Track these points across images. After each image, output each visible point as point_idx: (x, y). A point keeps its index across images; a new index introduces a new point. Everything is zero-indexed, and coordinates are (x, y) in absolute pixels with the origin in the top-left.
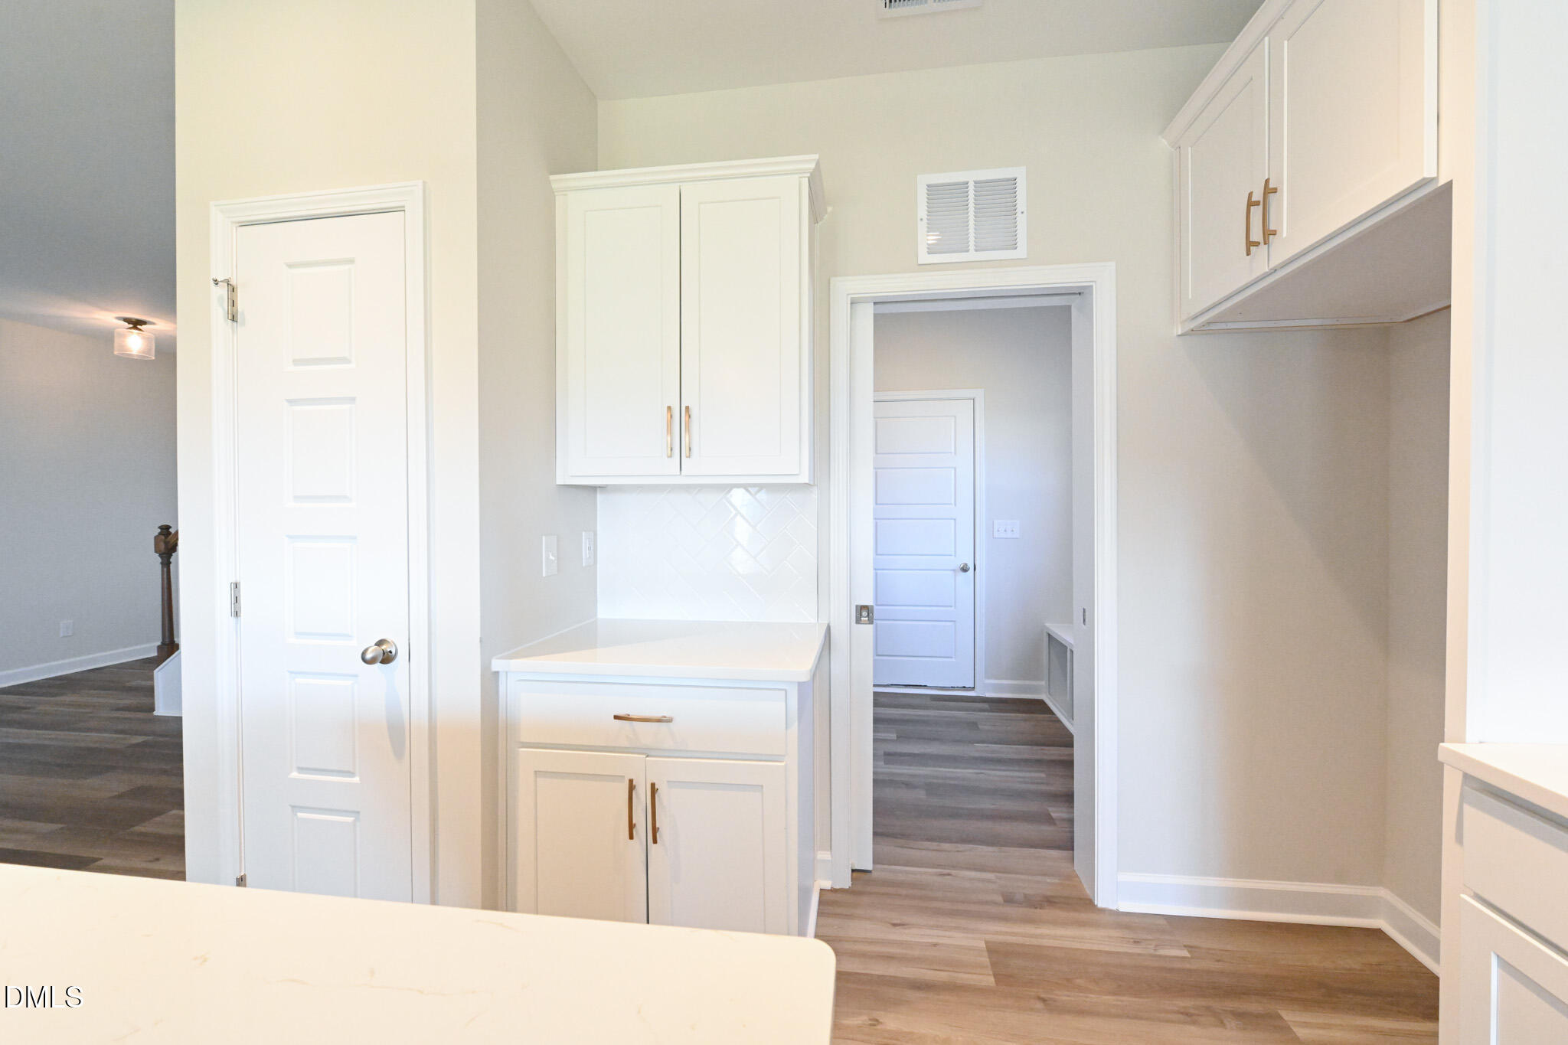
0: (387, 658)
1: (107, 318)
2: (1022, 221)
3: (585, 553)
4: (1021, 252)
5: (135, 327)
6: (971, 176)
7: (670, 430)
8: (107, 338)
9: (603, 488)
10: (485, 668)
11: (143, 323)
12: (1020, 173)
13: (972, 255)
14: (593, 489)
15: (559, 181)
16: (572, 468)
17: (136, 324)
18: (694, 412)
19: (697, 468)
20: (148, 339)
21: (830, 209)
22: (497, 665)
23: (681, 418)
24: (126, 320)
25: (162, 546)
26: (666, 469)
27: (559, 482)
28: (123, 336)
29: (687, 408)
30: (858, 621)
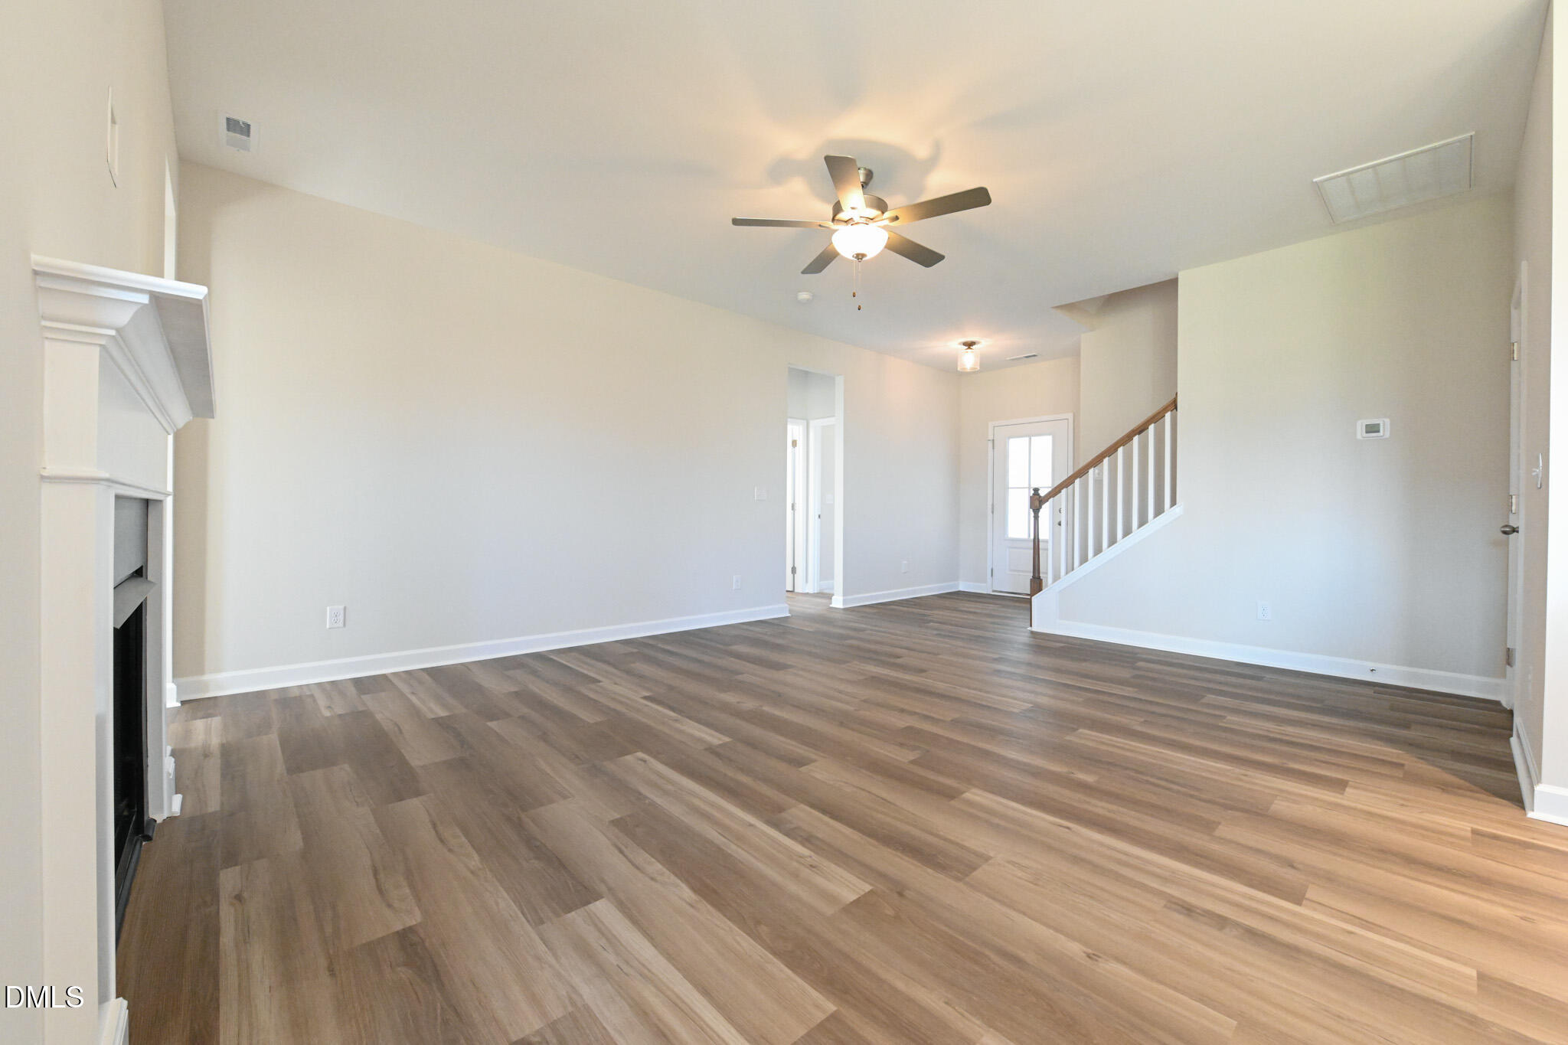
1: (952, 344)
5: (969, 348)
11: (979, 343)
17: (969, 345)
20: (977, 356)
24: (965, 344)
28: (962, 356)
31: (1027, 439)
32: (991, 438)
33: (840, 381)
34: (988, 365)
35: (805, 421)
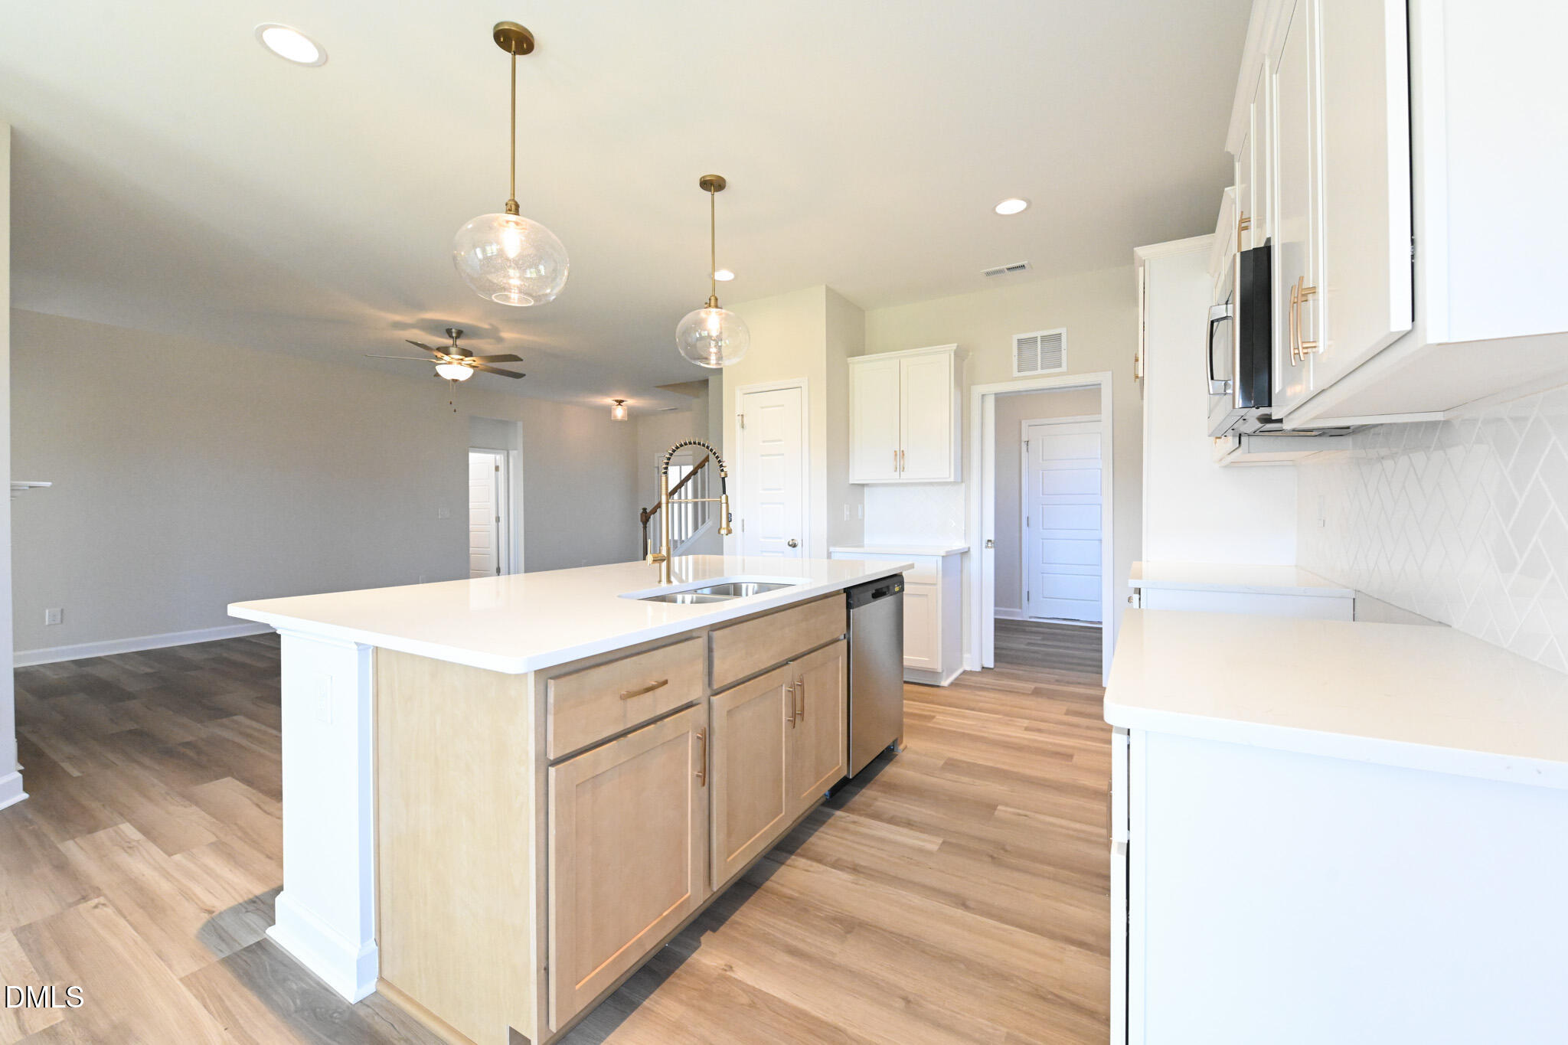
0: (794, 546)
1: (609, 401)
2: (1064, 353)
3: (860, 513)
4: (1064, 368)
5: (619, 404)
6: (1039, 334)
7: (896, 460)
8: (608, 410)
9: (867, 485)
10: (828, 550)
11: (623, 401)
12: (1063, 331)
13: (1040, 371)
14: (863, 485)
15: (850, 360)
16: (855, 478)
17: (620, 402)
18: (905, 453)
19: (906, 477)
20: (624, 410)
21: (971, 354)
22: (832, 549)
23: (900, 455)
24: (617, 401)
25: (644, 518)
26: (894, 477)
27: (851, 482)
28: (615, 409)
29: (903, 451)
30: (987, 547)
31: (679, 467)
32: (656, 465)
33: (520, 424)
34: (633, 415)
35: (506, 452)
